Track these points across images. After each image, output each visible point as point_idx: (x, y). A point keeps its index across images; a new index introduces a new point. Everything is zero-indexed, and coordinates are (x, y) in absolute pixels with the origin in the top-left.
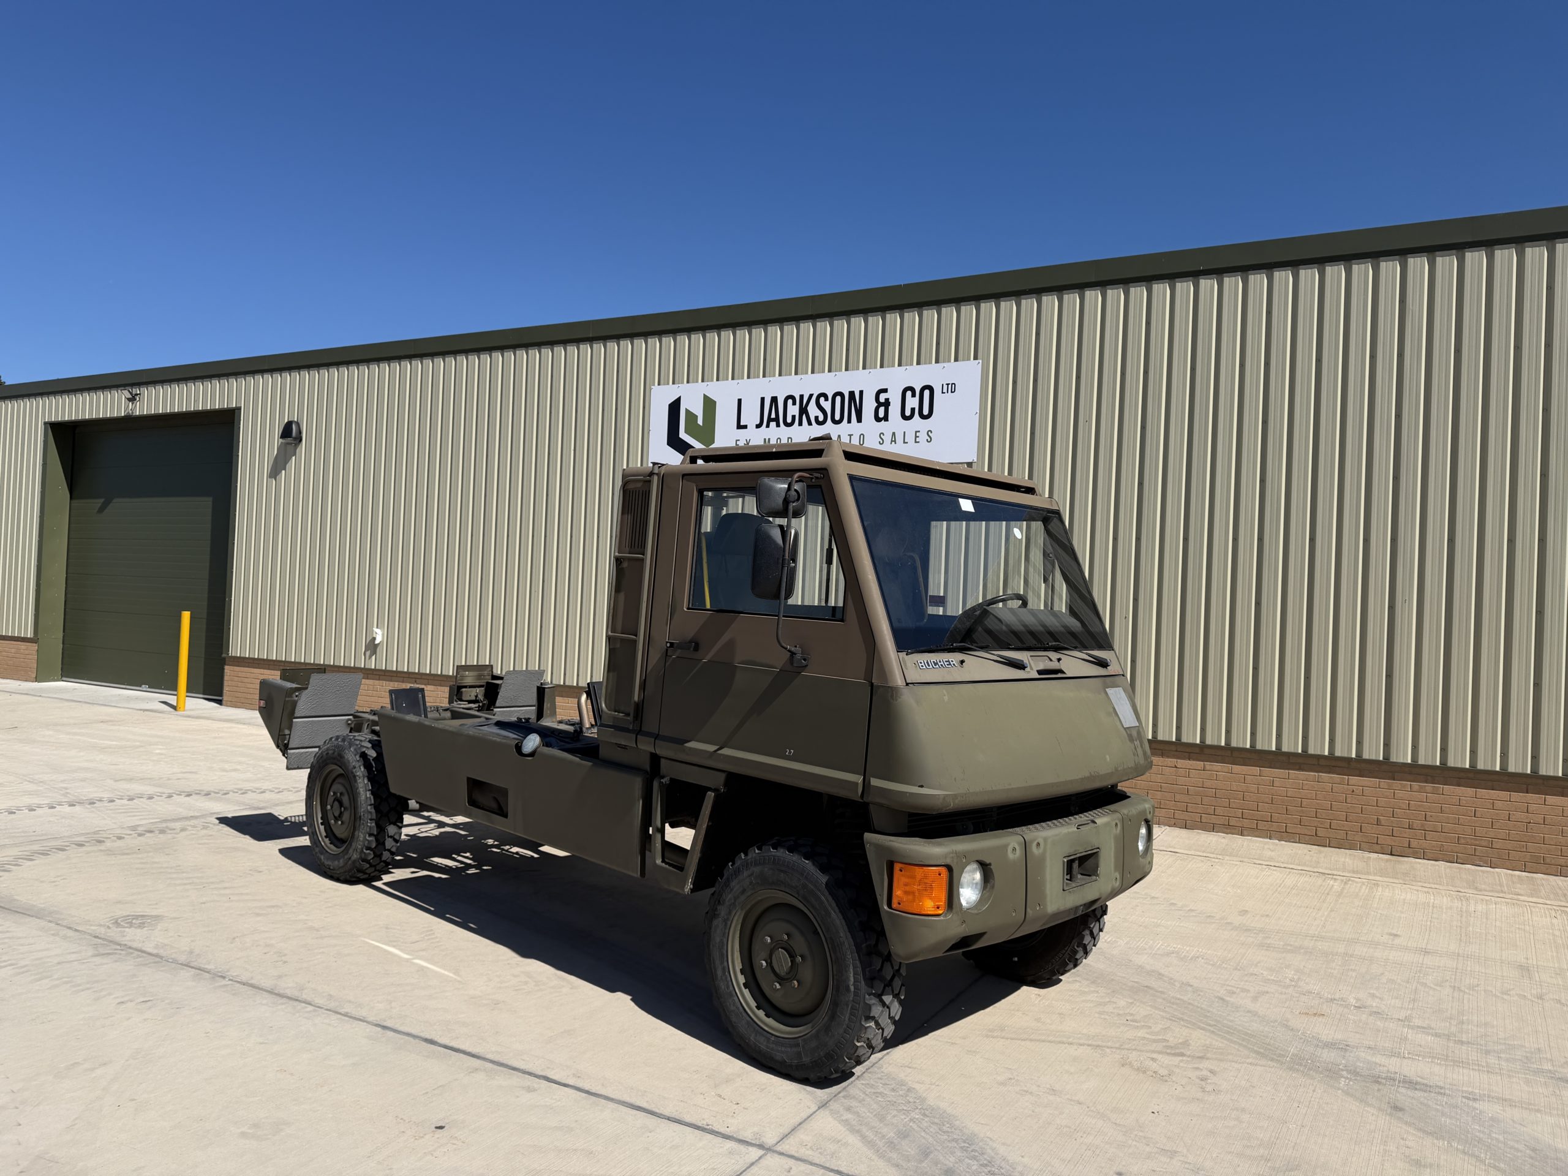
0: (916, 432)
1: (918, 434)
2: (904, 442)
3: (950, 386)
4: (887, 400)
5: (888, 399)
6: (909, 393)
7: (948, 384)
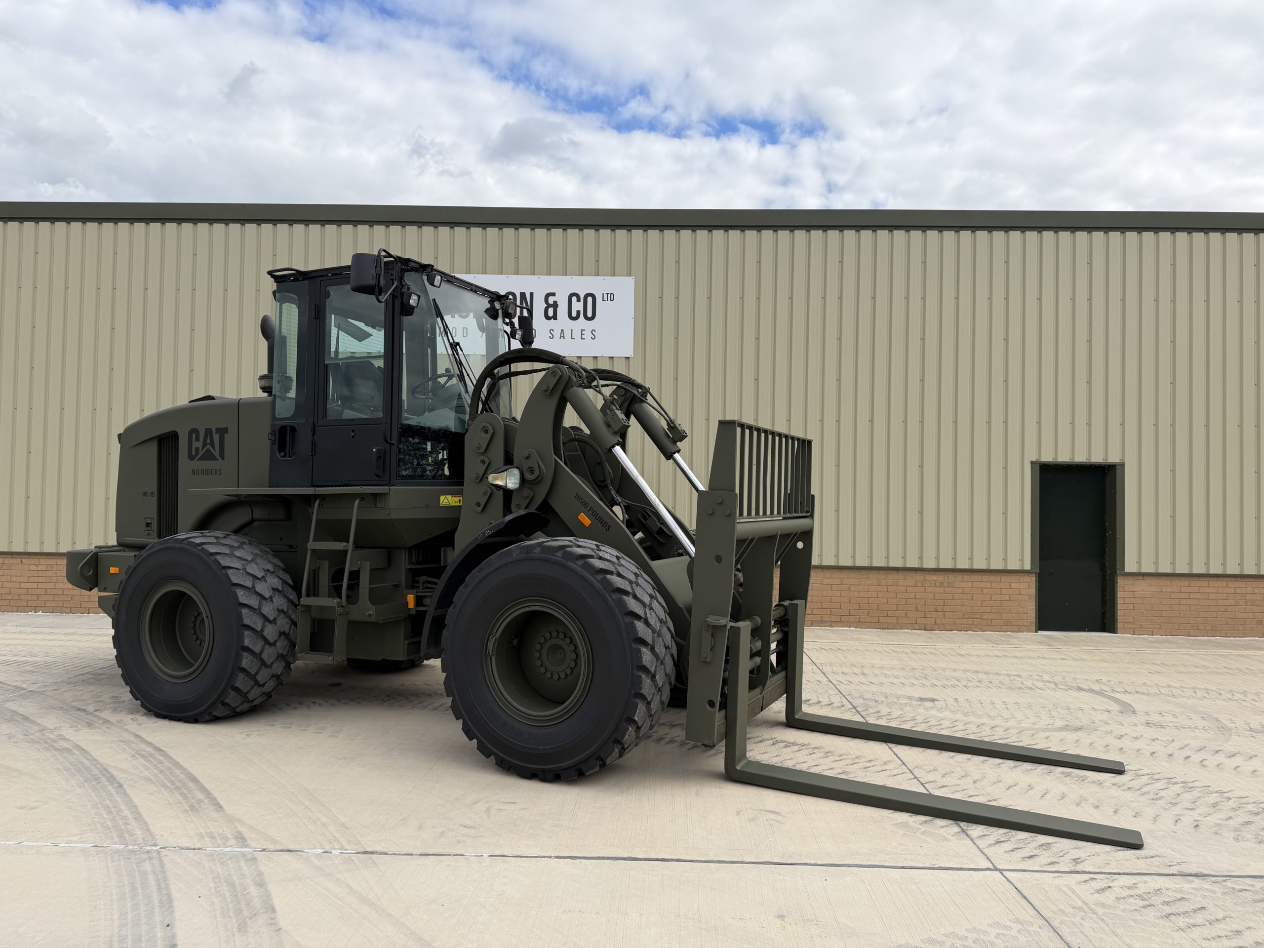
0: (582, 330)
1: (583, 332)
2: (572, 338)
3: (609, 295)
4: (555, 302)
5: (557, 301)
6: (574, 299)
7: (608, 294)
